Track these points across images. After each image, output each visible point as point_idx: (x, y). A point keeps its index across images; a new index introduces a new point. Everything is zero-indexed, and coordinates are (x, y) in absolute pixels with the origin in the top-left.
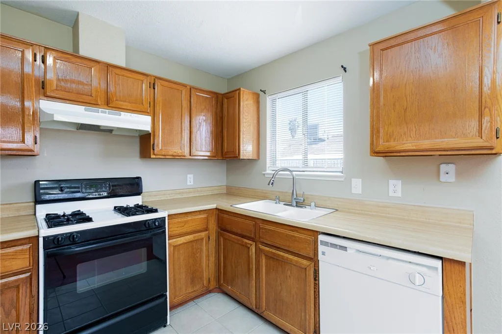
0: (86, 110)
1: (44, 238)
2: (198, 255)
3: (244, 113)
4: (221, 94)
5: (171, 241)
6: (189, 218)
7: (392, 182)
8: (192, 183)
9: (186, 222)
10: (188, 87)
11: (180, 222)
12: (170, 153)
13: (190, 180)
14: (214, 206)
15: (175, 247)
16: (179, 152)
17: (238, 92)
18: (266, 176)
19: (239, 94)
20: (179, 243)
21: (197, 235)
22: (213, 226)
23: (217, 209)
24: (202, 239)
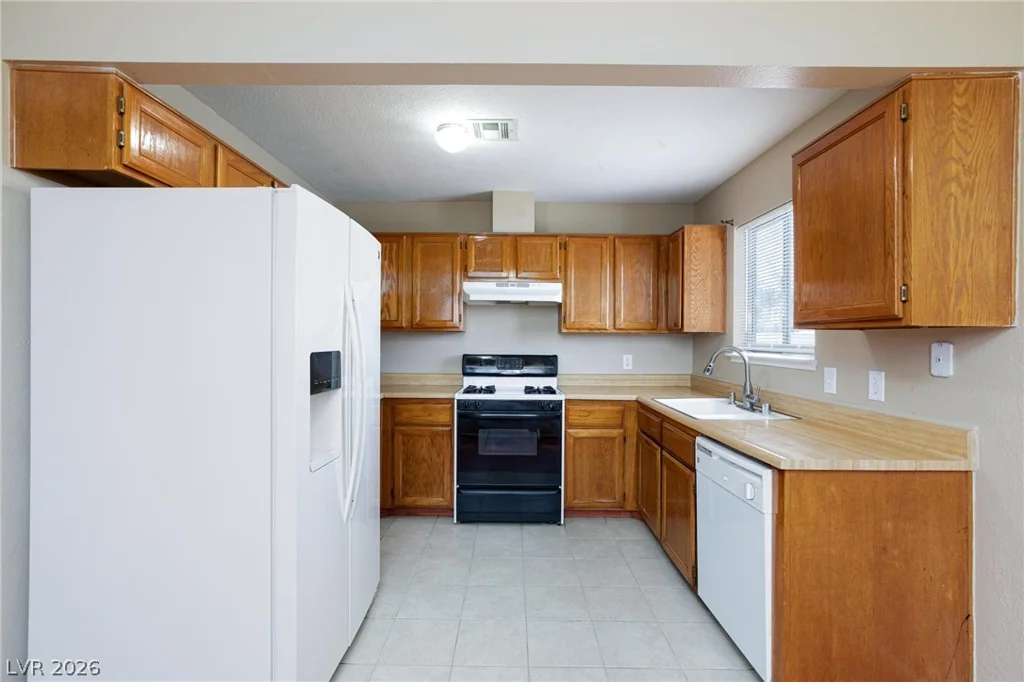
0: (497, 285)
1: (458, 401)
2: (608, 457)
3: (691, 261)
4: (666, 236)
5: (570, 431)
6: (597, 407)
7: (873, 375)
8: (630, 367)
9: (590, 412)
10: (612, 238)
11: (584, 411)
12: (586, 326)
13: (628, 362)
14: (633, 397)
15: (576, 439)
16: (598, 324)
17: (680, 233)
18: (733, 360)
19: (683, 234)
20: (581, 435)
21: (606, 431)
22: (632, 424)
23: (637, 401)
24: (613, 439)
